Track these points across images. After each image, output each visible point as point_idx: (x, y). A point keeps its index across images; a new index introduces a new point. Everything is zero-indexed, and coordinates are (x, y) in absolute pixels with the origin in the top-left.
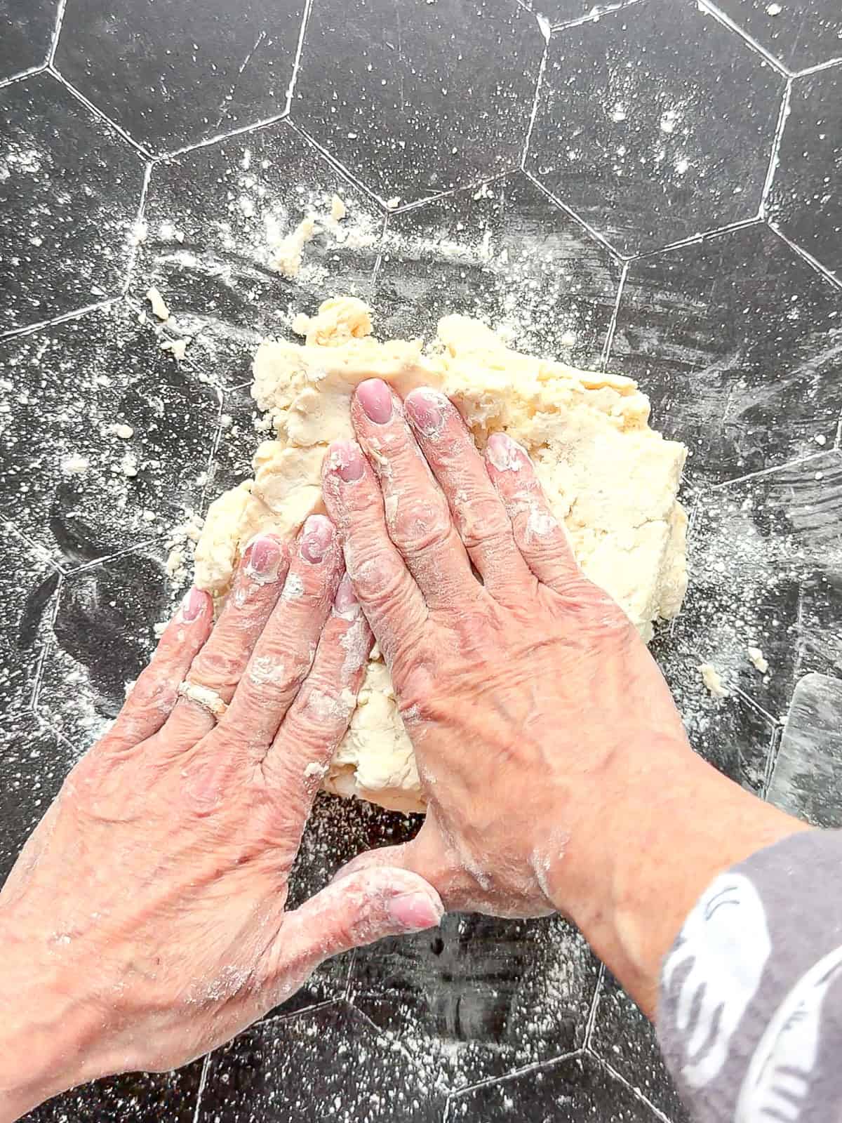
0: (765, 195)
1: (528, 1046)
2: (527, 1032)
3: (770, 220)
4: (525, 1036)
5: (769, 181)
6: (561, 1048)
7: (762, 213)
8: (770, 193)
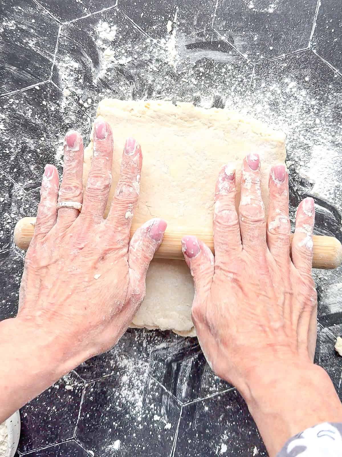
0: (311, 38)
1: (214, 385)
2: (214, 380)
3: (313, 49)
4: (213, 381)
5: (312, 33)
6: (228, 386)
7: (309, 46)
8: (313, 38)
